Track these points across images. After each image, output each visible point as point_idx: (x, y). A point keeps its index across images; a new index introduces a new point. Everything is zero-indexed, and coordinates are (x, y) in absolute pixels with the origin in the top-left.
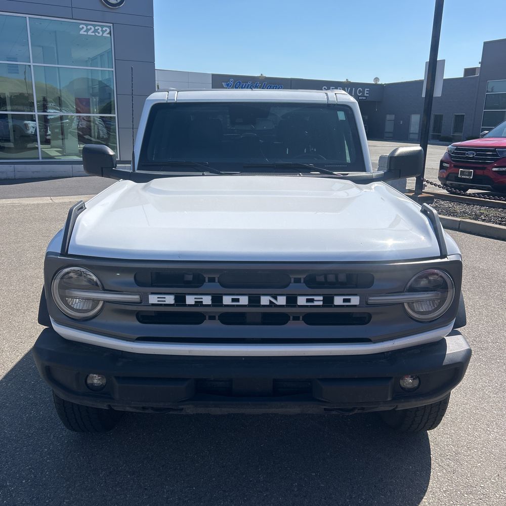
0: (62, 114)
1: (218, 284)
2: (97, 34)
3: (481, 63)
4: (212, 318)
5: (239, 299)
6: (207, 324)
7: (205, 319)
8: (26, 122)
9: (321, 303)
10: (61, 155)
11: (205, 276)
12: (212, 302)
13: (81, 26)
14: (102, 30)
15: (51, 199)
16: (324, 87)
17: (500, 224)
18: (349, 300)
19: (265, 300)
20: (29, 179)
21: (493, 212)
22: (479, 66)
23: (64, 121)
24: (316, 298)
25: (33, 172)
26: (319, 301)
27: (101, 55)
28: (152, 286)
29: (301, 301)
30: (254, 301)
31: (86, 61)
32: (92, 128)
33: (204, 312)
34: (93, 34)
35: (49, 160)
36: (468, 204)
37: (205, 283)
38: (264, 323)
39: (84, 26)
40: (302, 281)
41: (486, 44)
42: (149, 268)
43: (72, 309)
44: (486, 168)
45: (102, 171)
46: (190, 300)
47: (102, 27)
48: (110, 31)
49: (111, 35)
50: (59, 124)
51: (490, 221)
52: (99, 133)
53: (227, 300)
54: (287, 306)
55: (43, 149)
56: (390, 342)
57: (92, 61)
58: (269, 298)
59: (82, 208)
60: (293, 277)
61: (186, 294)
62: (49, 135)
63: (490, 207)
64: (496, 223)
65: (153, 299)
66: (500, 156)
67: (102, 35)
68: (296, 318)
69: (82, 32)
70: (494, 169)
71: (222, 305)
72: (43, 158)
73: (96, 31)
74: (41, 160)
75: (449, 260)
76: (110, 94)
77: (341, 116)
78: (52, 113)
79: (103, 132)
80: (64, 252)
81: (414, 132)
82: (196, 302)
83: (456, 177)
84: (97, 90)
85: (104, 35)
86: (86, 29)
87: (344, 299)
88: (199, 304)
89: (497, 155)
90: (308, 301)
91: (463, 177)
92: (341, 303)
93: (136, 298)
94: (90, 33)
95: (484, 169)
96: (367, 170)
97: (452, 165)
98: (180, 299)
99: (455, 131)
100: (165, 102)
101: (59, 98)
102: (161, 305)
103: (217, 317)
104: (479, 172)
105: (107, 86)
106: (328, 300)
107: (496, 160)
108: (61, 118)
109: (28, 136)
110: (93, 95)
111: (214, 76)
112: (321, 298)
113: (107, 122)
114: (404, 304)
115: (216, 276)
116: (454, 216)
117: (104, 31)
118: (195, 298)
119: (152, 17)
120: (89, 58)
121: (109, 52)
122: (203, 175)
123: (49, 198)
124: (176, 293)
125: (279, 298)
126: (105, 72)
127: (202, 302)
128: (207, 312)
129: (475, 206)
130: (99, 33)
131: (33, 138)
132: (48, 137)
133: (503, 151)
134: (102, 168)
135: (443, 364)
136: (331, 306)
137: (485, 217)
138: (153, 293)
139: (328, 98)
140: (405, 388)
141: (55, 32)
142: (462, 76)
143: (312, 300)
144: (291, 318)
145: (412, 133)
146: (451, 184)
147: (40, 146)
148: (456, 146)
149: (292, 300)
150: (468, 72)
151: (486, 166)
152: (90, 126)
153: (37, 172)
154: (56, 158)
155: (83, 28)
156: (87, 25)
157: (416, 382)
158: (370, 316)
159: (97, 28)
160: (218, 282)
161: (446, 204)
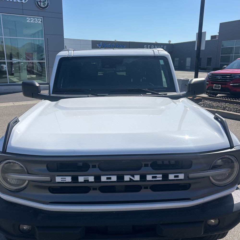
0: (19, 61)
1: (98, 169)
2: (35, 22)
3: (219, 33)
4: (95, 189)
5: (111, 178)
6: (91, 193)
7: (91, 190)
8: (2, 65)
9: (161, 179)
10: (19, 81)
11: (90, 164)
12: (95, 180)
13: (27, 18)
14: (38, 20)
15: (13, 103)
16: (145, 46)
17: (236, 112)
18: (178, 176)
19: (127, 178)
20: (3, 93)
21: (232, 106)
22: (218, 34)
23: (20, 64)
24: (158, 176)
25: (5, 90)
26: (159, 177)
27: (38, 32)
28: (58, 171)
29: (149, 177)
30: (120, 178)
31: (31, 35)
32: (34, 67)
33: (90, 186)
34: (33, 22)
35: (13, 84)
36: (219, 102)
37: (90, 169)
38: (126, 191)
39: (29, 19)
40: (149, 165)
41: (221, 24)
42: (56, 161)
43: (10, 184)
44: (227, 84)
45: (33, 95)
46: (81, 179)
47: (38, 18)
48: (42, 21)
49: (42, 22)
50: (18, 65)
51: (231, 111)
52: (37, 69)
53: (104, 179)
54: (140, 181)
55: (10, 78)
56: (202, 199)
57: (34, 35)
58: (129, 176)
59: (16, 121)
60: (143, 163)
61: (78, 175)
62: (13, 71)
63: (230, 103)
64: (234, 112)
65: (58, 179)
66: (234, 78)
67: (38, 22)
68: (146, 188)
69: (28, 21)
70: (231, 84)
71: (100, 182)
72: (9, 83)
73: (35, 20)
74: (9, 84)
75: (235, 150)
76: (42, 51)
77: (162, 62)
78: (15, 60)
79: (40, 69)
80: (4, 151)
81: (188, 66)
82: (84, 180)
83: (212, 88)
84: (36, 49)
85: (39, 23)
86: (30, 20)
87: (174, 176)
88: (86, 181)
89: (232, 78)
90: (153, 177)
91: (216, 88)
92: (173, 178)
93: (48, 178)
94: (32, 21)
95: (226, 84)
96: (177, 91)
97: (210, 83)
98: (75, 179)
99: (208, 65)
100: (67, 57)
101: (18, 53)
102: (63, 183)
103: (98, 189)
104: (224, 86)
105: (41, 47)
106: (165, 177)
107: (232, 80)
108: (19, 63)
109: (3, 71)
110: (35, 51)
111: (93, 42)
112: (161, 176)
113: (41, 64)
114: (210, 177)
115: (97, 165)
116: (213, 108)
117: (38, 21)
118: (84, 178)
119: (62, 13)
120: (32, 34)
121: (42, 31)
122: (88, 97)
123: (12, 103)
124: (72, 175)
125: (135, 176)
126: (40, 40)
127: (88, 180)
128: (91, 186)
129: (223, 103)
130: (36, 21)
131: (5, 73)
132: (13, 72)
133: (235, 76)
134: (32, 93)
135: (233, 211)
136: (167, 180)
137: (228, 108)
138: (58, 176)
139: (154, 53)
140: (210, 225)
141: (15, 22)
142: (210, 39)
143: (156, 177)
144: (143, 187)
145: (187, 67)
146: (210, 92)
147: (8, 76)
148: (212, 73)
149: (143, 177)
150: (213, 37)
151: (227, 83)
152: (33, 66)
153: (7, 89)
154: (16, 82)
155: (28, 19)
156: (30, 18)
157: (217, 221)
158: (190, 185)
159: (35, 19)
160: (98, 167)
161: (208, 102)
